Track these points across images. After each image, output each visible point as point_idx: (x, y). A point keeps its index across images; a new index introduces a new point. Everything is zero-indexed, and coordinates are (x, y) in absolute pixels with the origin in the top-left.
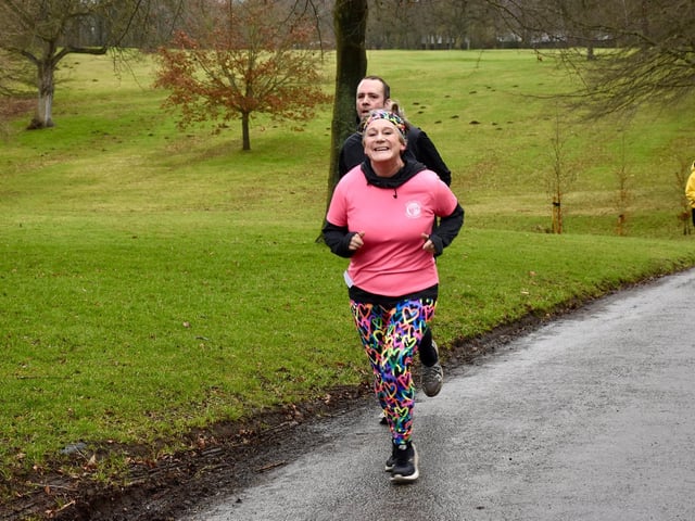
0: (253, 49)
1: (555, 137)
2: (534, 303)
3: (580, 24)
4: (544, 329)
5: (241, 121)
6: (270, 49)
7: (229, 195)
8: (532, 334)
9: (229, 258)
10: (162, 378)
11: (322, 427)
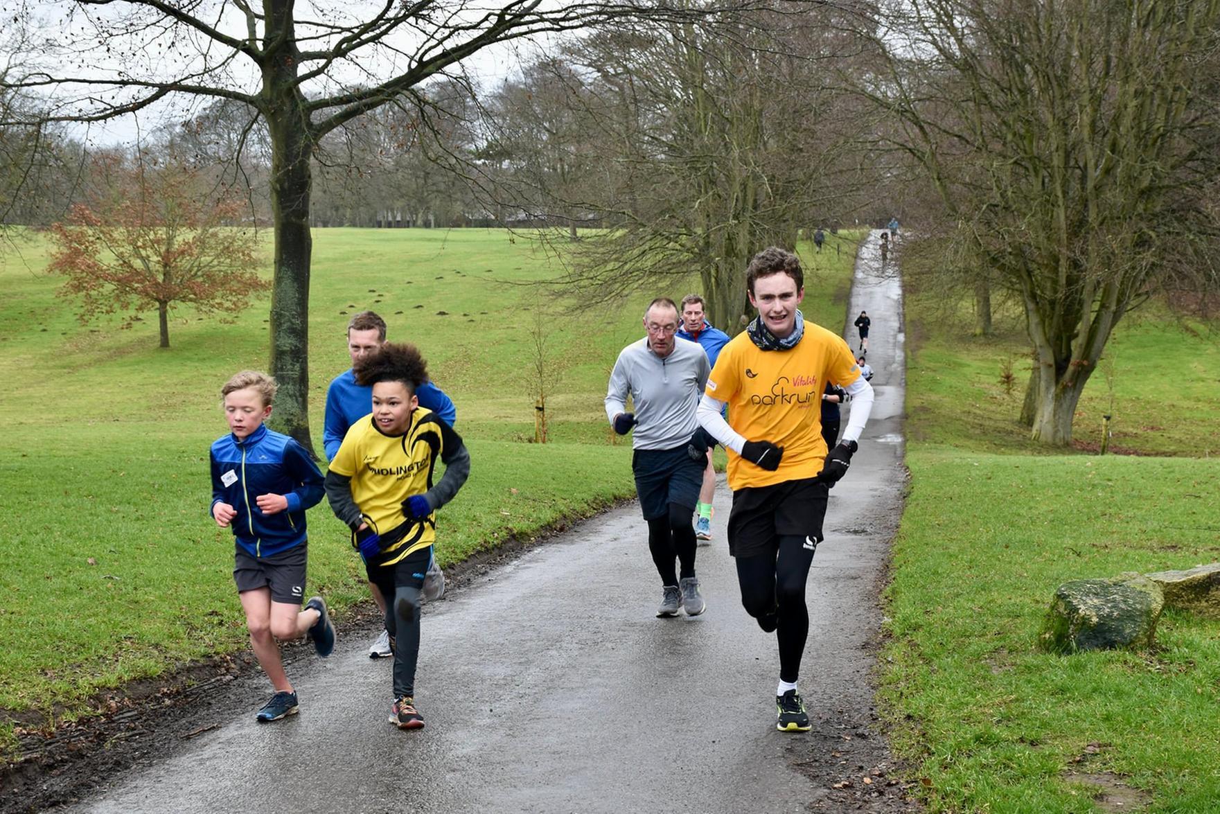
0: (171, 225)
1: (537, 330)
2: (517, 526)
3: (561, 200)
4: (528, 556)
5: (157, 313)
6: (192, 226)
7: (143, 402)
8: (515, 562)
9: (144, 479)
10: (60, 627)
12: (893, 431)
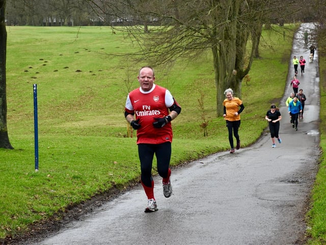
1: (127, 79)
2: (117, 181)
3: (139, 11)
4: (122, 196)
8: (116, 200)
12: (314, 129)
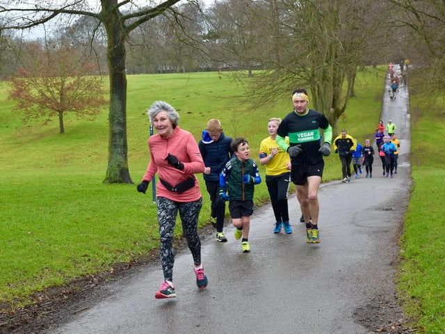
0: (64, 76)
1: (233, 119)
3: (244, 58)
5: (58, 117)
6: (73, 76)
7: (53, 158)
9: (53, 195)
10: (16, 264)
11: (109, 286)
12: (405, 161)
